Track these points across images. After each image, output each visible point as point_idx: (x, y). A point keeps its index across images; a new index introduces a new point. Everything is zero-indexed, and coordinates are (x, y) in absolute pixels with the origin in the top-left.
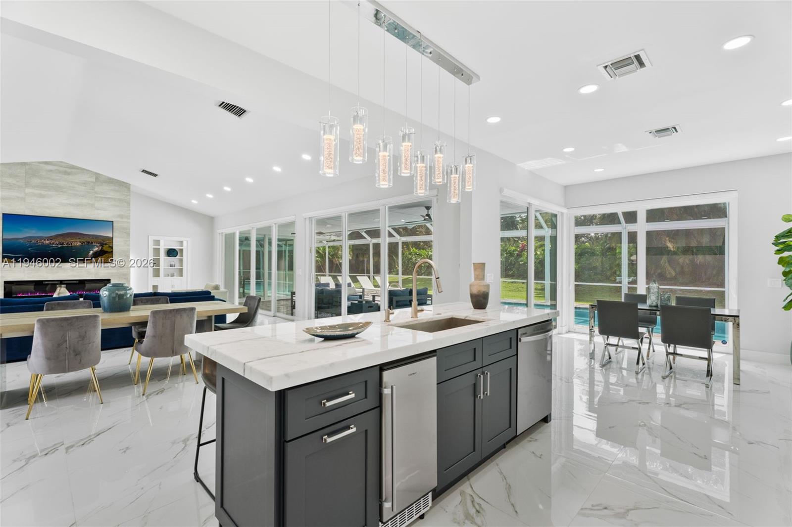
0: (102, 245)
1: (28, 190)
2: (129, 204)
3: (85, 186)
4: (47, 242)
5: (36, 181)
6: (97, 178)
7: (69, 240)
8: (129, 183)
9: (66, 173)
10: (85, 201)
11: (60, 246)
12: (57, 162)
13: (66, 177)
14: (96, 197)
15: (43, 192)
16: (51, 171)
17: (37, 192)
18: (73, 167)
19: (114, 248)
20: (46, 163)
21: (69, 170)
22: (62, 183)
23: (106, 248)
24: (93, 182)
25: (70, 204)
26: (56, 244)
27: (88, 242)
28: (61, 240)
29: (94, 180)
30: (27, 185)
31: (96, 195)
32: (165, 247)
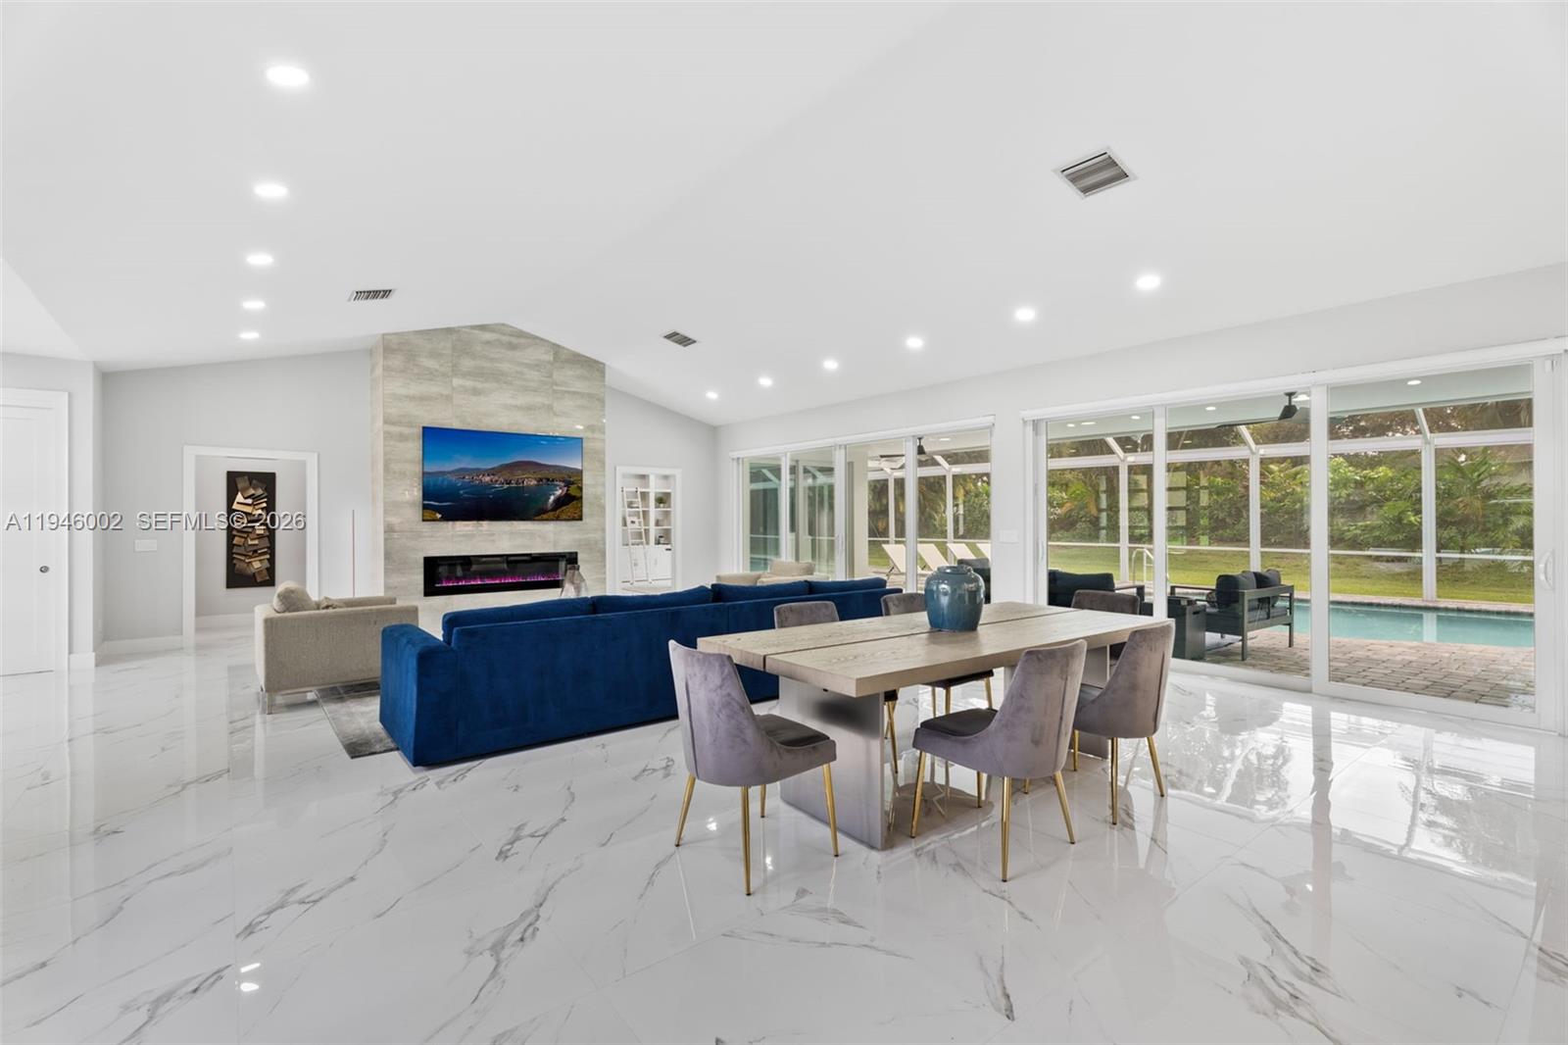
0: (568, 484)
1: (456, 382)
2: (602, 401)
3: (538, 371)
4: (487, 479)
5: (467, 363)
6: (556, 354)
7: (519, 475)
8: (600, 360)
9: (512, 347)
10: (539, 399)
11: (506, 486)
12: (497, 325)
13: (510, 353)
14: (555, 392)
15: (479, 385)
16: (488, 343)
17: (469, 383)
18: (521, 334)
19: (584, 490)
20: (483, 328)
21: (515, 340)
22: (505, 367)
23: (573, 491)
24: (549, 362)
25: (516, 406)
26: (499, 483)
27: (548, 480)
28: (507, 476)
29: (552, 359)
30: (455, 371)
31: (555, 388)
32: (658, 490)
